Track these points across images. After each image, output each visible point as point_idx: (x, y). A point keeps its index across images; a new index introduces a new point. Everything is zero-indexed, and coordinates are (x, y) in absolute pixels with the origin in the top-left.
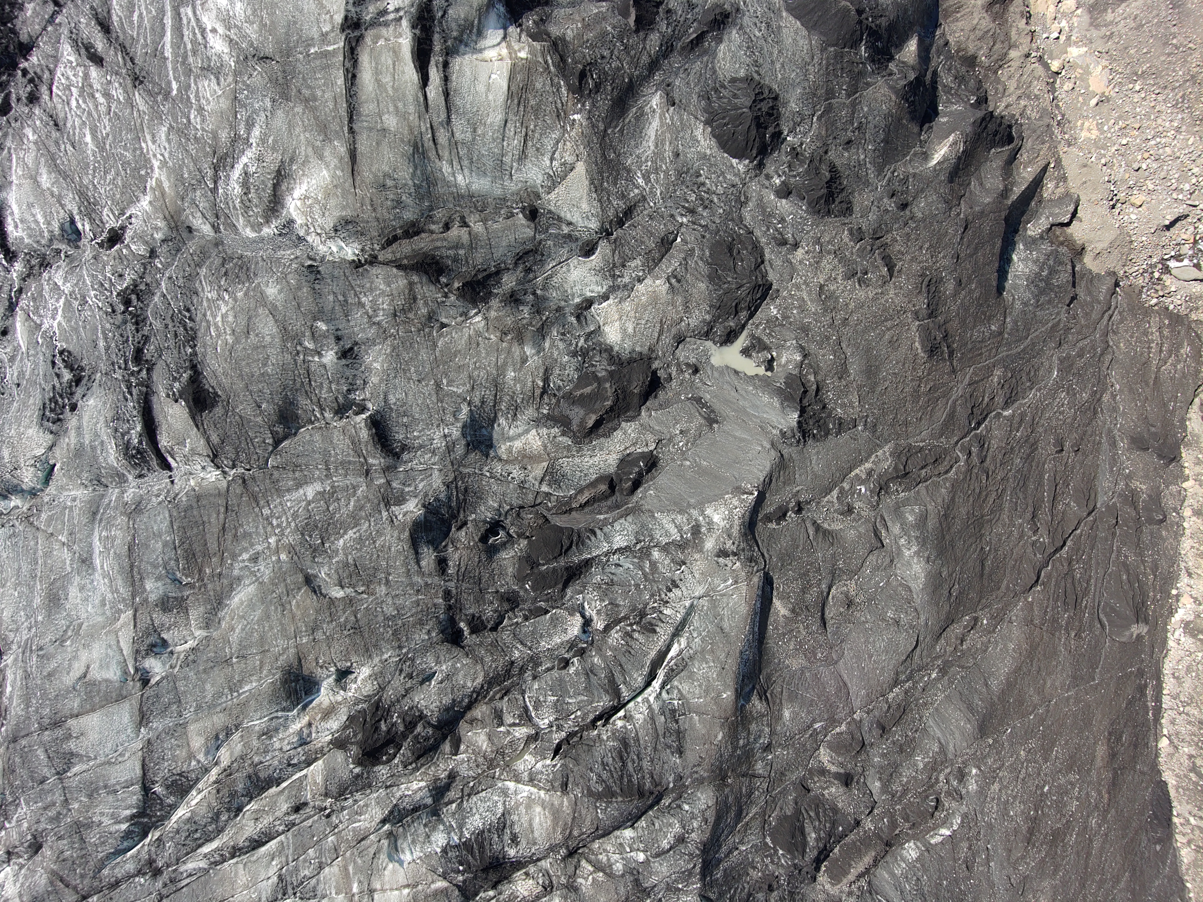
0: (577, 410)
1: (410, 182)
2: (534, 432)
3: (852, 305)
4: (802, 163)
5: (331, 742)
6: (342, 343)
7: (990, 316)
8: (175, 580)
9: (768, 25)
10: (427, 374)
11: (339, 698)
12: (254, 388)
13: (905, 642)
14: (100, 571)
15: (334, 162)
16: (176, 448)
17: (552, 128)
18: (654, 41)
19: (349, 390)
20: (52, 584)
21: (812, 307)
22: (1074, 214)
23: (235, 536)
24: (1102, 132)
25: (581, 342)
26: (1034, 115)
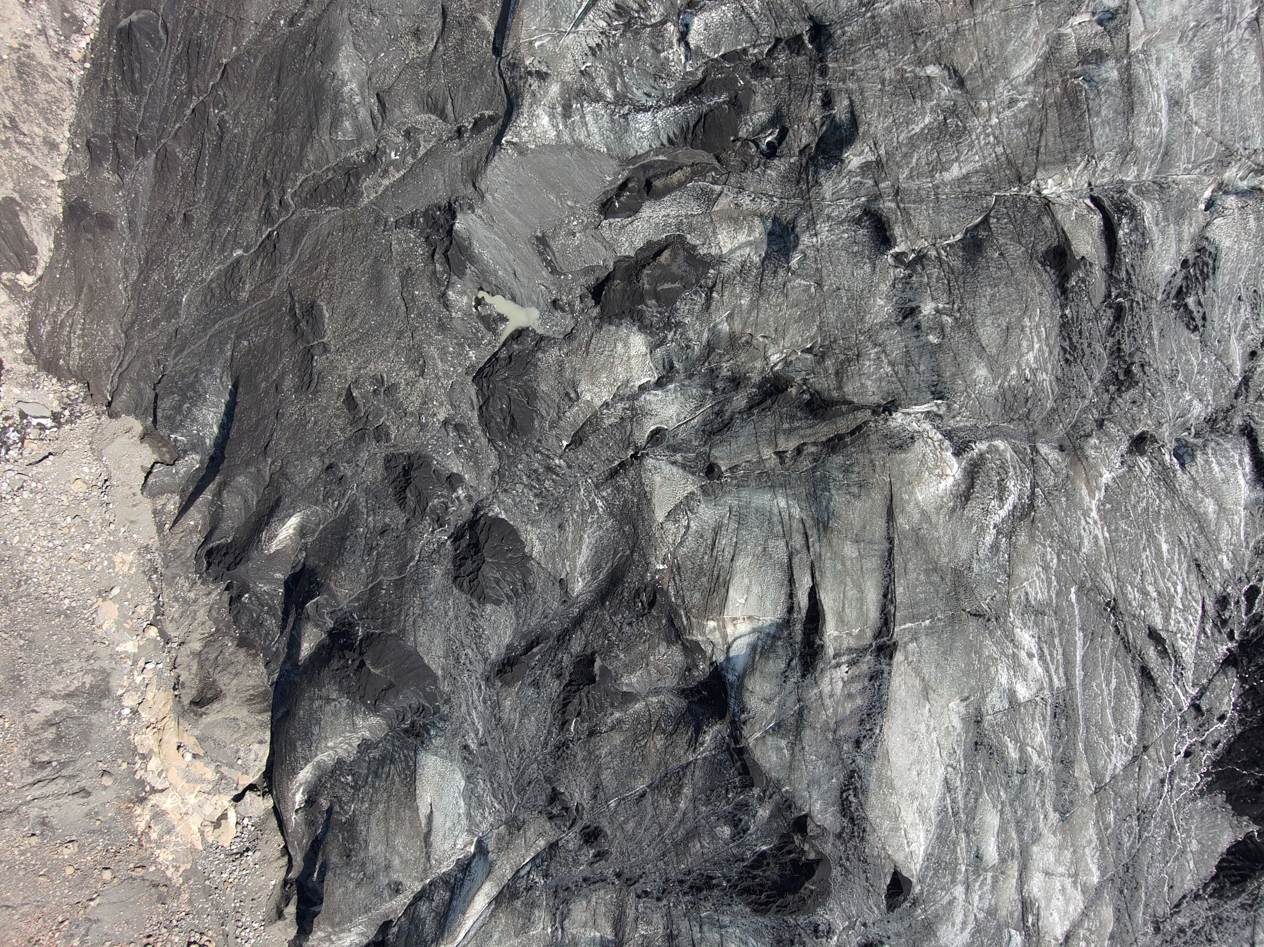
0: (680, 271)
1: (834, 492)
2: (725, 250)
3: (392, 352)
4: (434, 510)
6: (914, 323)
7: (248, 354)
9: (457, 660)
10: (830, 297)
12: (1005, 272)
14: (1161, 92)
15: (910, 507)
16: (1085, 212)
17: (686, 556)
18: (576, 644)
19: (910, 276)
20: (1207, 83)
21: (433, 351)
22: (149, 473)
23: (1030, 125)
24: (110, 559)
25: (670, 336)
26: (181, 580)
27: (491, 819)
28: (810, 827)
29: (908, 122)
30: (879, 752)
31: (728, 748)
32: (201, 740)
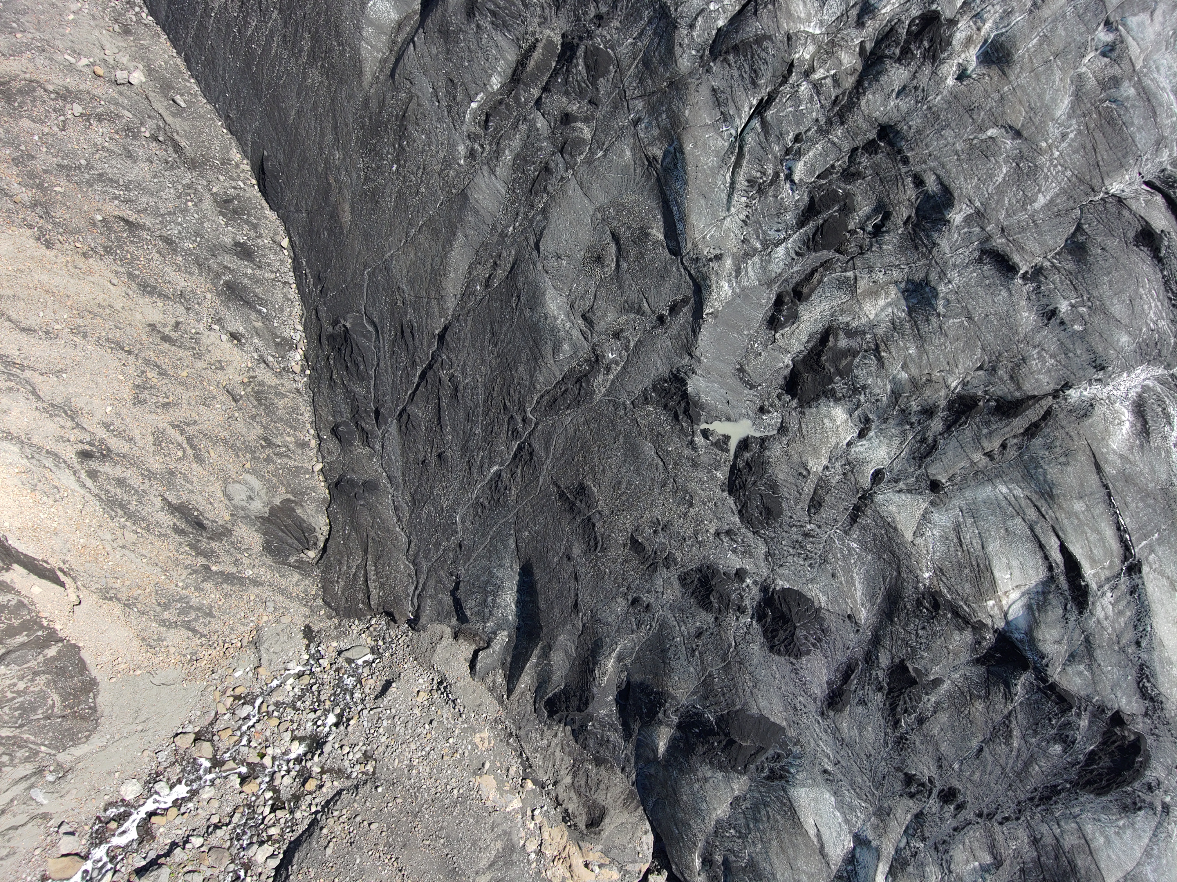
0: (845, 345)
1: (1046, 467)
2: (872, 317)
3: (661, 499)
4: (733, 604)
5: (957, 22)
6: (1058, 321)
7: (532, 541)
8: (1115, 101)
9: (795, 708)
10: (982, 324)
11: (963, 56)
12: (1112, 261)
13: (548, 244)
14: (1168, 91)
15: (1111, 457)
16: (1149, 197)
17: (942, 559)
18: (884, 660)
21: (694, 486)
22: (472, 663)
23: (1084, 148)
24: (471, 742)
25: (862, 398)
26: (533, 734)
27: (863, 817)
28: (1125, 718)
29: (991, 177)
30: (1155, 644)
31: (1039, 688)
32: (606, 852)
